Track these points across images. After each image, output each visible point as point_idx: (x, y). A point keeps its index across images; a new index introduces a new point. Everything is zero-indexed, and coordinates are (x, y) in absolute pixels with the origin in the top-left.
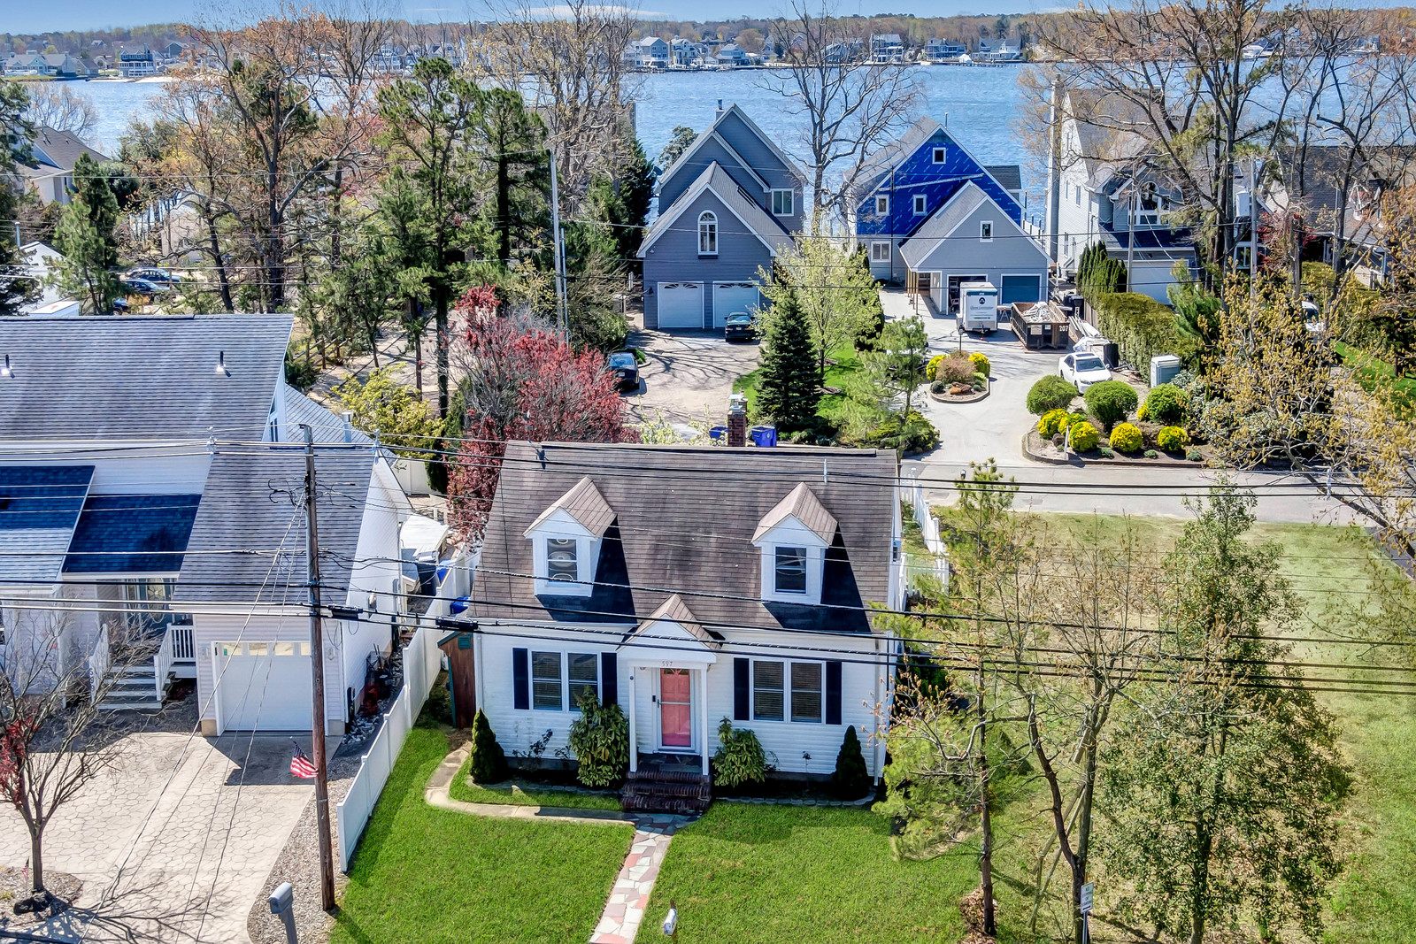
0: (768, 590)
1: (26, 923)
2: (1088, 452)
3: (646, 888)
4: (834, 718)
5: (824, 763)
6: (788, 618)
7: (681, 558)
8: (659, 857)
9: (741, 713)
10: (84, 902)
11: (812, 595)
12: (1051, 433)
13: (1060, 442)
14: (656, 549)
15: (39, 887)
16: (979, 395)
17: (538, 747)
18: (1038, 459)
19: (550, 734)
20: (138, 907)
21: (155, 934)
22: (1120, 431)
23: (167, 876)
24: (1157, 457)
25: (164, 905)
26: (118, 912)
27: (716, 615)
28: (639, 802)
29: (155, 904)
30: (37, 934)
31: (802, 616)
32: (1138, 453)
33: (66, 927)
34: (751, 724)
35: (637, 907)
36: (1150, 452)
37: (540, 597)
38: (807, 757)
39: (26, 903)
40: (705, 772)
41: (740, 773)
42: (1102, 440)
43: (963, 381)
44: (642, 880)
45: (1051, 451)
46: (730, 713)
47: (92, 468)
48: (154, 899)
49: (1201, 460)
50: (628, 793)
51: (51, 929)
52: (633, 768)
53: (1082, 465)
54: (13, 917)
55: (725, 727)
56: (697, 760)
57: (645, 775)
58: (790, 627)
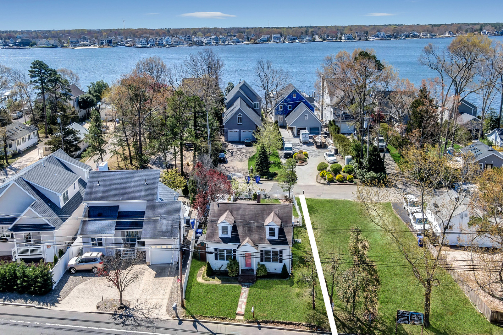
0: (267, 236)
1: (121, 312)
2: (331, 181)
3: (245, 300)
4: (281, 261)
5: (279, 271)
6: (272, 242)
7: (249, 229)
8: (247, 293)
9: (262, 261)
10: (131, 307)
11: (276, 237)
12: (323, 176)
13: (325, 179)
14: (244, 227)
15: (122, 304)
16: (306, 163)
17: (220, 268)
18: (320, 183)
19: (222, 265)
20: (143, 307)
21: (148, 313)
22: (339, 176)
23: (147, 300)
24: (346, 182)
25: (148, 307)
26: (139, 309)
27: (257, 241)
28: (242, 280)
29: (146, 306)
30: (124, 314)
31: (274, 241)
32: (342, 182)
33: (129, 312)
34: (264, 263)
35: (244, 305)
36: (345, 181)
37: (220, 238)
38: (275, 270)
39: (120, 307)
40: (255, 274)
41: (262, 273)
42: (335, 178)
43: (302, 160)
44: (244, 299)
45: (323, 181)
46: (260, 261)
47: (118, 206)
48: (146, 305)
49: (356, 183)
50: (239, 278)
51: (126, 313)
52: (240, 273)
53: (330, 185)
54: (118, 310)
55: (259, 264)
56: (253, 270)
57: (243, 274)
58: (272, 244)
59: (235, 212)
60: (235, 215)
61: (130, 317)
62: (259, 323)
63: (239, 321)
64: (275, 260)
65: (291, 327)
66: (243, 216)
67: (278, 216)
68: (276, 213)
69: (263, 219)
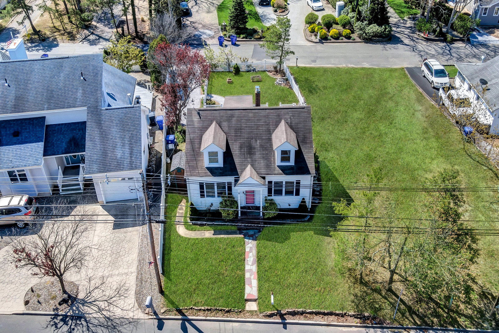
0: (278, 162)
1: (64, 310)
2: (324, 39)
3: (254, 268)
4: (298, 194)
5: (295, 206)
6: (286, 170)
7: (249, 150)
8: (254, 252)
9: (270, 194)
10: (81, 296)
11: (292, 163)
12: (313, 31)
13: (316, 35)
14: (241, 147)
15: (65, 292)
16: (287, 12)
17: (209, 208)
18: (310, 41)
19: (212, 204)
20: (99, 296)
21: (107, 308)
22: (334, 31)
23: (105, 279)
24: (343, 39)
25: (107, 294)
26: (93, 299)
27: (263, 171)
28: (243, 227)
29: (104, 293)
30: (69, 314)
31: (289, 169)
32: (337, 38)
33: (77, 308)
34: (273, 197)
35: (254, 279)
36: (341, 38)
37: (207, 168)
39: (62, 301)
40: (261, 215)
42: (328, 33)
43: (282, 8)
44: (252, 265)
45: (313, 38)
46: (266, 195)
47: (45, 117)
48: (103, 291)
49: (355, 40)
51: (73, 311)
52: (240, 215)
53: (323, 43)
54: (59, 307)
55: (266, 200)
56: (258, 208)
57: (243, 217)
58: (286, 174)
59: (225, 124)
60: (226, 129)
61: (79, 318)
62: (282, 316)
63: (252, 312)
64: (289, 193)
65: (332, 320)
66: (238, 130)
67: (291, 127)
68: (287, 123)
69: (270, 133)
